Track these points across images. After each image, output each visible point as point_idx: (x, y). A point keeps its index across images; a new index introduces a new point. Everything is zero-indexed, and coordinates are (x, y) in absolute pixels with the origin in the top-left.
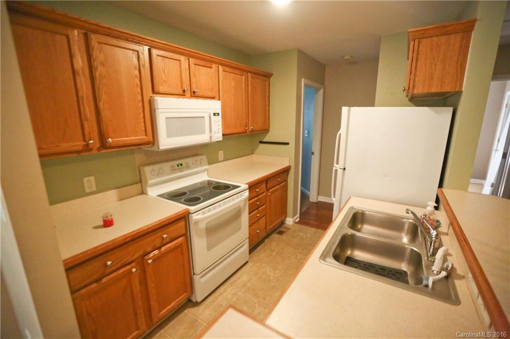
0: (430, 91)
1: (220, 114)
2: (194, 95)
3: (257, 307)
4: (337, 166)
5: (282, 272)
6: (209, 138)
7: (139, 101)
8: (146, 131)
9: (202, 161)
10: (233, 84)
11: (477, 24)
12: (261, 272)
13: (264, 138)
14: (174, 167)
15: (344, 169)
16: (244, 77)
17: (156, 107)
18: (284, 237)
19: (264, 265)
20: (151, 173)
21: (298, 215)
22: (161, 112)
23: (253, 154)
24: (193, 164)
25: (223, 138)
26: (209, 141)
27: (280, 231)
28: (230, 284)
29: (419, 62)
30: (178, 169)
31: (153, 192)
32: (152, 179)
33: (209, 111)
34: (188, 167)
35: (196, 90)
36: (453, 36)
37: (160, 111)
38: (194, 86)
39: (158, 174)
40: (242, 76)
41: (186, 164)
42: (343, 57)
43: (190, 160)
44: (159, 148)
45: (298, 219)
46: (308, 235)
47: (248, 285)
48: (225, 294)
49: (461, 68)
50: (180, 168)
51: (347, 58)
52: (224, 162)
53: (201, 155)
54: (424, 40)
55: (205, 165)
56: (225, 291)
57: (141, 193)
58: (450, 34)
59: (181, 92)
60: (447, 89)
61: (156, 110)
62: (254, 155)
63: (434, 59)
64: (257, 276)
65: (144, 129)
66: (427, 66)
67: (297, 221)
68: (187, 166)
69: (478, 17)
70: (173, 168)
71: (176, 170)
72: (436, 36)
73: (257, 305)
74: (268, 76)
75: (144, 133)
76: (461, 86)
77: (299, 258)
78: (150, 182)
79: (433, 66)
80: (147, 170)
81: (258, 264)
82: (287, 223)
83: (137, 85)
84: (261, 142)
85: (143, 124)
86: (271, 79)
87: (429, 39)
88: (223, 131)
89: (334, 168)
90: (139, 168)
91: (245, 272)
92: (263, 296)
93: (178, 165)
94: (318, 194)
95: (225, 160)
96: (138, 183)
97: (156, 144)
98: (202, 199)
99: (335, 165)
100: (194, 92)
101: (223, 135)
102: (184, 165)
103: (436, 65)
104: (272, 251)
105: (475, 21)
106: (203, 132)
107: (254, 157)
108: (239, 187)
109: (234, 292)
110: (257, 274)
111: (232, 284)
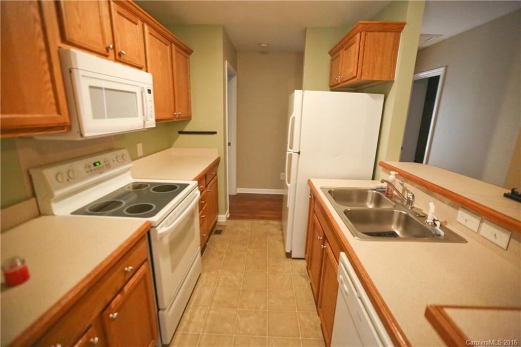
0: (373, 79)
1: (152, 92)
2: (119, 58)
3: (239, 319)
4: (290, 150)
5: (244, 272)
6: (142, 122)
7: (41, 51)
8: (57, 104)
9: (124, 157)
10: (159, 53)
11: (406, 27)
12: (221, 279)
13: (185, 128)
14: (89, 166)
15: (299, 153)
16: (168, 47)
17: (74, 66)
18: (223, 236)
19: (220, 271)
20: (57, 179)
21: (228, 211)
22: (83, 76)
23: (170, 147)
24: (114, 161)
25: (156, 124)
26: (142, 128)
27: (216, 231)
28: (194, 306)
29: (365, 53)
30: (95, 170)
31: (63, 209)
32: (58, 188)
33: (141, 85)
34: (108, 167)
35: (123, 52)
36: (389, 33)
37: (81, 73)
38: (118, 45)
39: (68, 180)
40: (167, 45)
41: (104, 162)
42: (260, 44)
43: (110, 156)
44: (82, 135)
45: (229, 215)
46: (247, 228)
47: (216, 298)
48: (194, 320)
49: (394, 61)
50: (98, 169)
51: (263, 45)
52: (144, 158)
53: (122, 149)
54: (369, 33)
55: (129, 162)
56: (192, 316)
57: (37, 213)
58: (387, 32)
59: (104, 51)
60: (384, 78)
61: (74, 71)
62: (172, 149)
63: (376, 51)
64: (220, 285)
65: (53, 100)
66: (371, 57)
67: (228, 216)
68: (106, 165)
69: (407, 21)
70: (88, 169)
71: (94, 172)
72: (378, 31)
73: (238, 316)
74: (188, 52)
75: (54, 108)
76: (393, 77)
77: (251, 253)
78: (57, 193)
79: (375, 57)
80: (49, 173)
81: (213, 272)
82: (219, 220)
83: (35, 20)
84: (181, 133)
85: (51, 93)
86: (190, 56)
87: (372, 33)
88: (156, 115)
89: (288, 153)
90: (28, 172)
91: (203, 286)
92: (239, 304)
93: (95, 164)
94: (238, 186)
95: (146, 155)
96: (27, 199)
97: (75, 128)
98: (154, 206)
99: (289, 149)
100: (120, 54)
101: (157, 120)
102: (103, 164)
103: (377, 57)
104: (220, 253)
105: (404, 24)
106: (136, 115)
107: (173, 151)
108: (187, 185)
109: (204, 313)
110: (218, 283)
111: (196, 306)
